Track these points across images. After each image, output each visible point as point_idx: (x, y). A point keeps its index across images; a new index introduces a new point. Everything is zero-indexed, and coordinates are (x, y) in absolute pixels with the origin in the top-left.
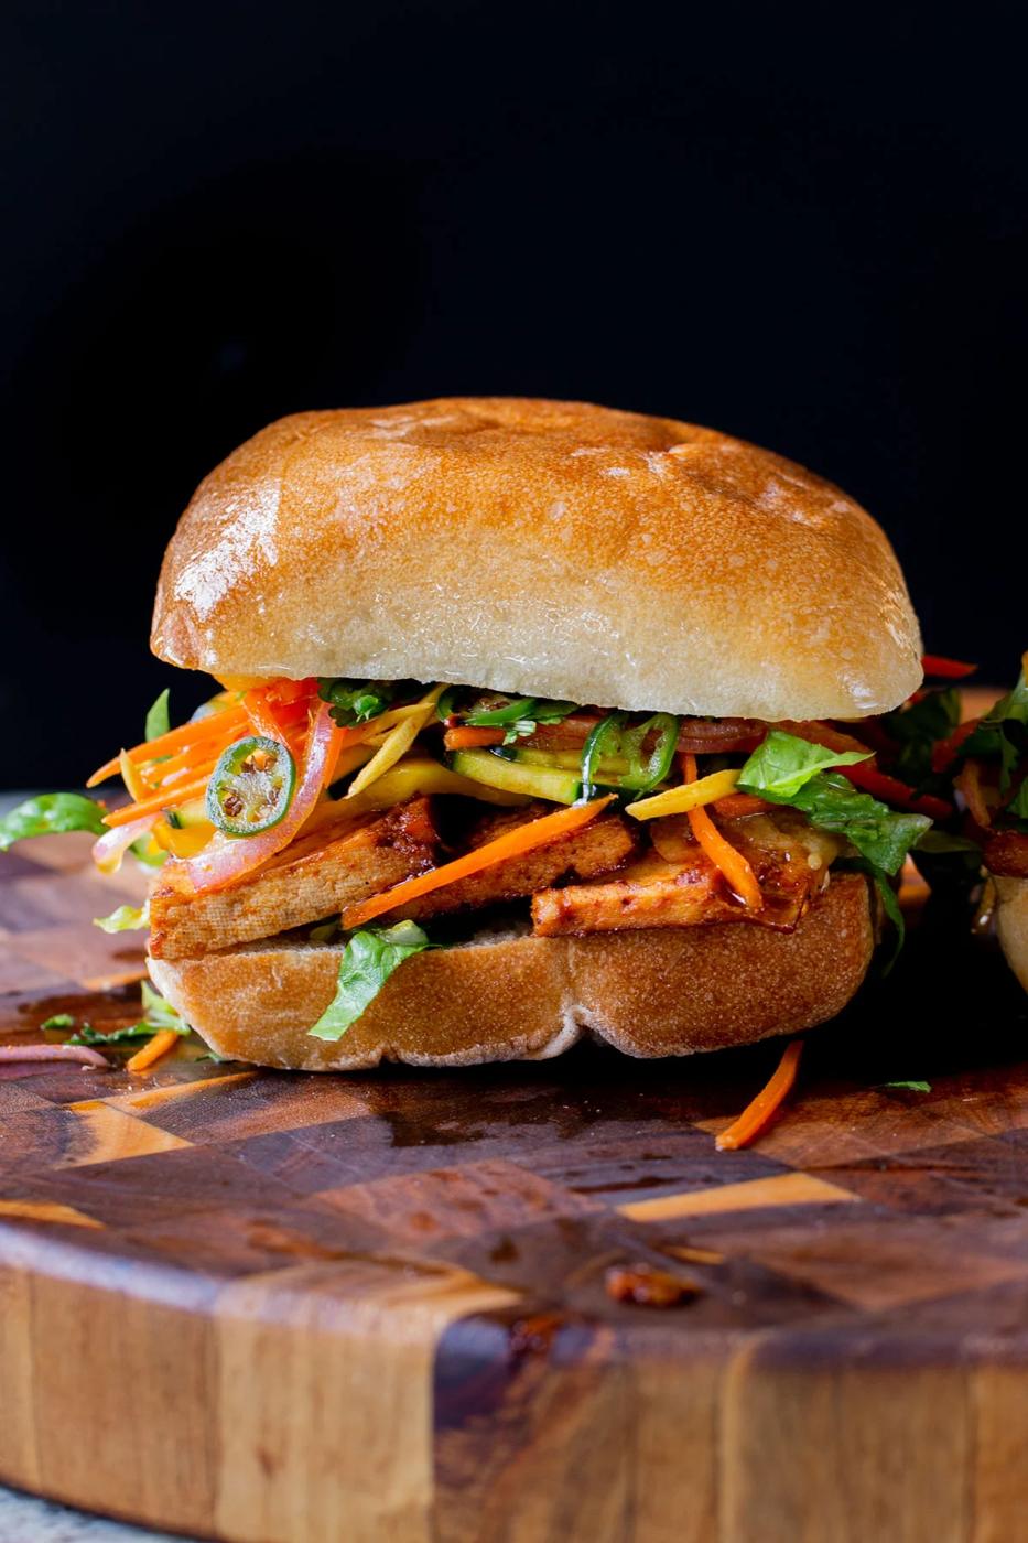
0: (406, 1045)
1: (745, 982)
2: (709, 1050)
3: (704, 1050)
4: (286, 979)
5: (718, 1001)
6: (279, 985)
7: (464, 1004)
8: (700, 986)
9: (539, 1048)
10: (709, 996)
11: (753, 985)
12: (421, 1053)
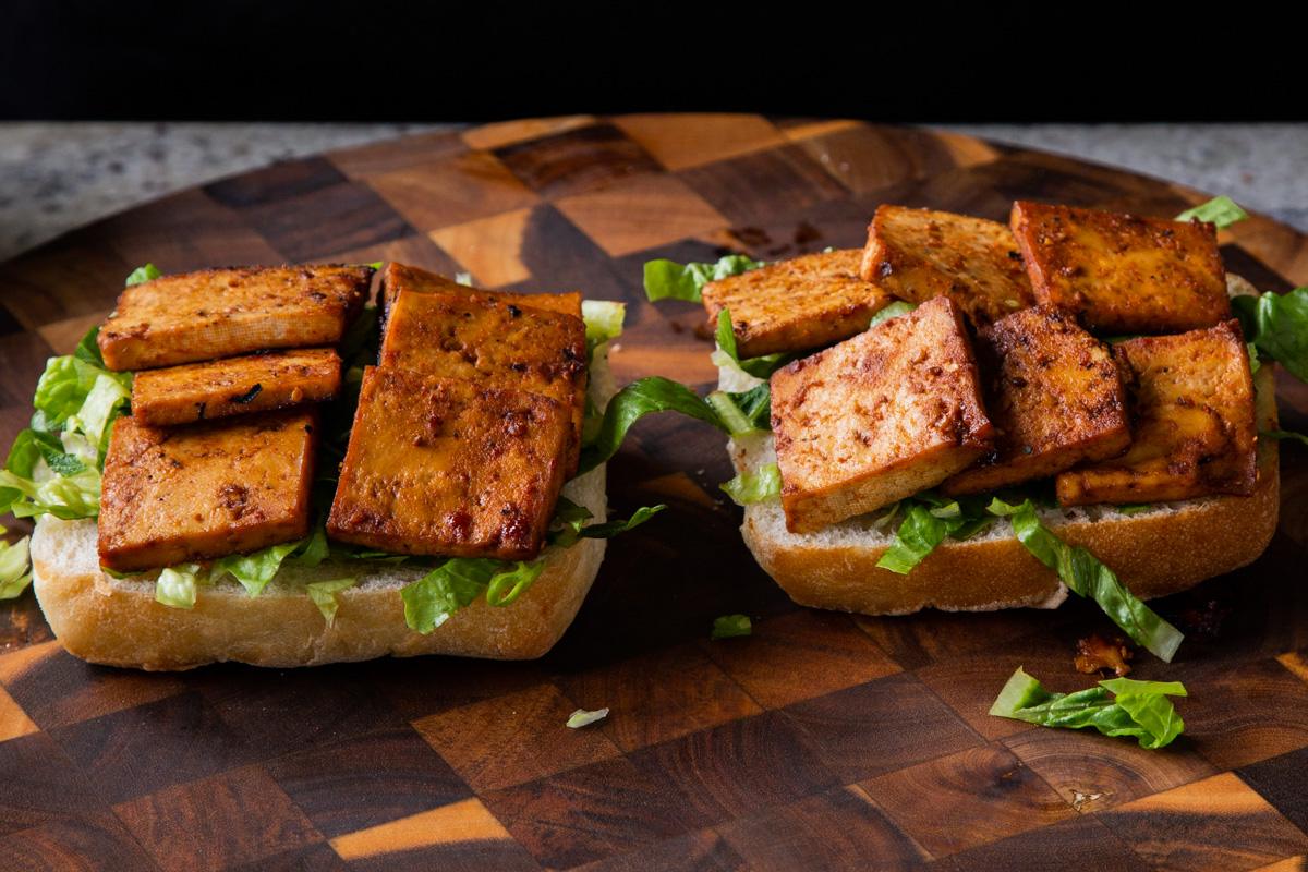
0: (942, 601)
1: (1194, 555)
2: (1162, 596)
3: (1159, 596)
4: (855, 564)
5: (1173, 568)
6: (850, 567)
7: (988, 577)
8: (1162, 559)
9: (1041, 602)
10: (1167, 566)
11: (1200, 556)
12: (953, 606)
